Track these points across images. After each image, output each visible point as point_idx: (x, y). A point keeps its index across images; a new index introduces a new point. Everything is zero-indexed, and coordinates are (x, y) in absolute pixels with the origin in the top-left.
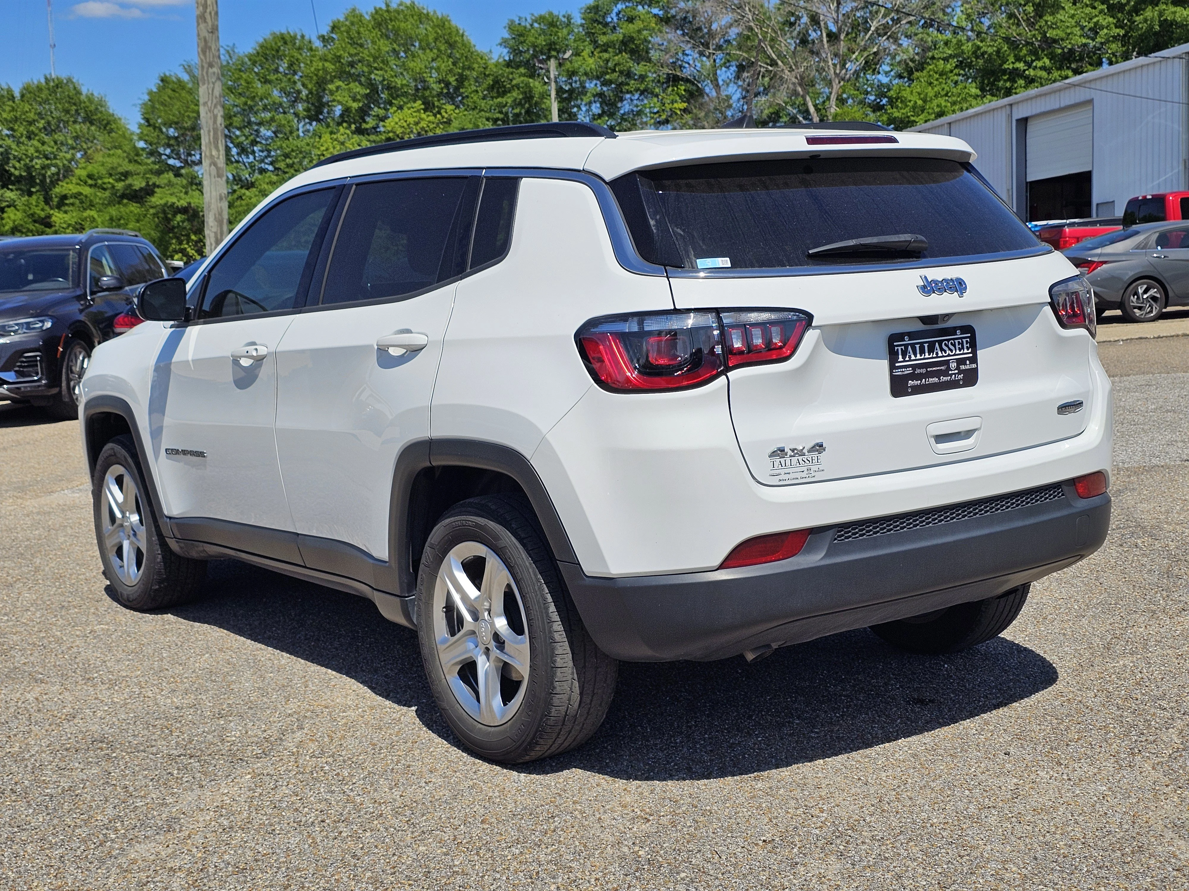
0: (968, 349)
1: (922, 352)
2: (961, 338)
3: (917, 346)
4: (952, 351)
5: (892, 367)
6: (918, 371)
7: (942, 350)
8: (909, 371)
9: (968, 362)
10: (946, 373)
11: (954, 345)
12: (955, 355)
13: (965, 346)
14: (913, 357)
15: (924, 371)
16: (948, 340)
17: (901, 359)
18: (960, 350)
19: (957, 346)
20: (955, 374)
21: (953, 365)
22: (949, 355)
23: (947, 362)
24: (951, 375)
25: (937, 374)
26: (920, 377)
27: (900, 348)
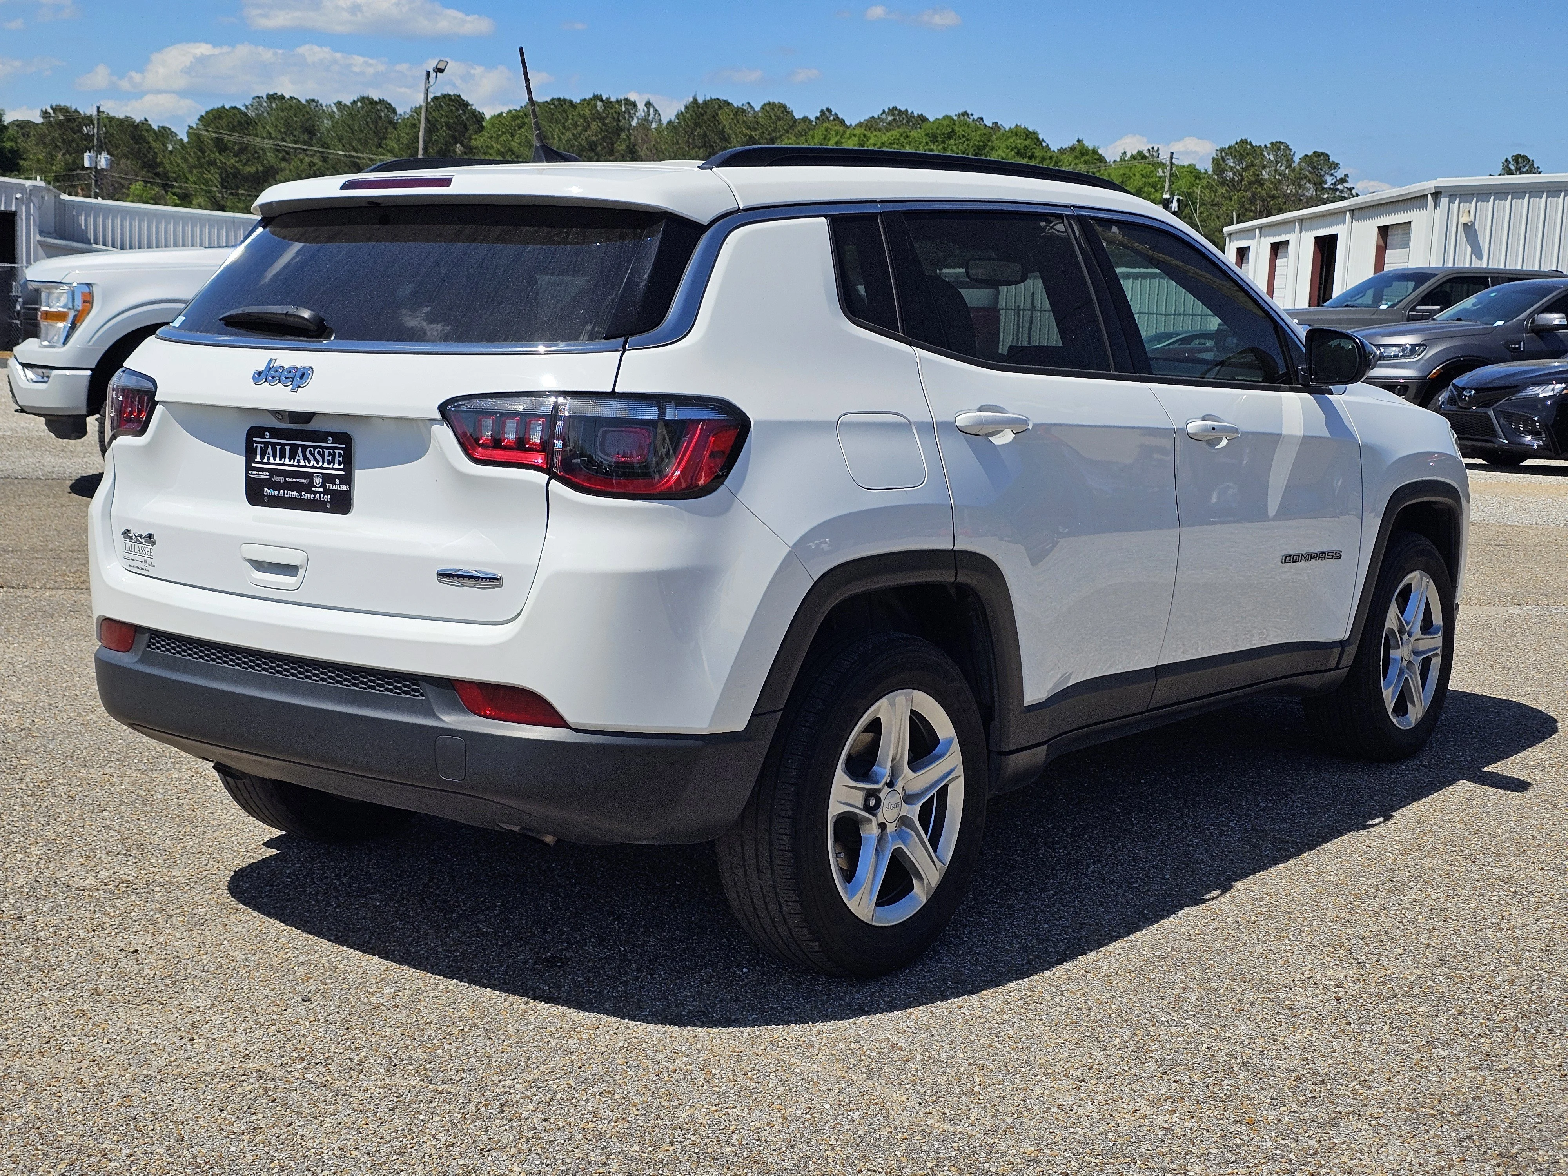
0: (340, 464)
1: (282, 456)
2: (334, 448)
3: (278, 447)
4: (318, 462)
5: (249, 468)
6: (275, 479)
7: (305, 458)
8: (265, 476)
9: (337, 481)
10: (308, 488)
11: (322, 456)
12: (321, 468)
13: (337, 459)
14: (272, 460)
15: (281, 479)
16: (315, 447)
17: (258, 459)
18: (329, 463)
19: (326, 458)
20: (320, 493)
21: (318, 481)
22: (313, 467)
23: (310, 476)
24: (315, 493)
25: (299, 488)
26: (277, 486)
27: (259, 445)
